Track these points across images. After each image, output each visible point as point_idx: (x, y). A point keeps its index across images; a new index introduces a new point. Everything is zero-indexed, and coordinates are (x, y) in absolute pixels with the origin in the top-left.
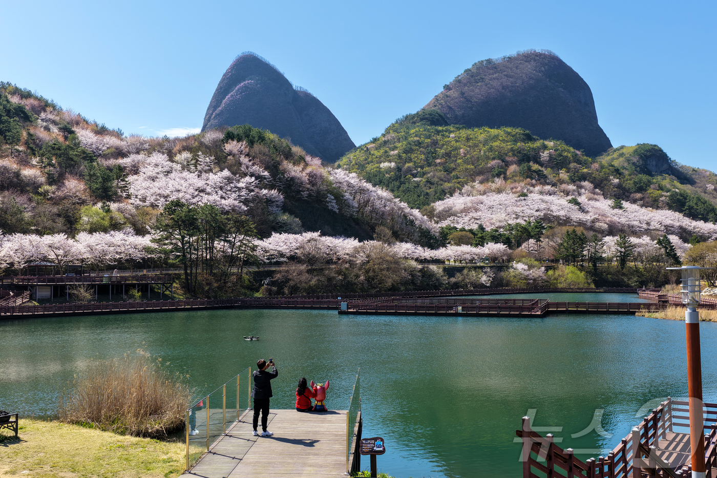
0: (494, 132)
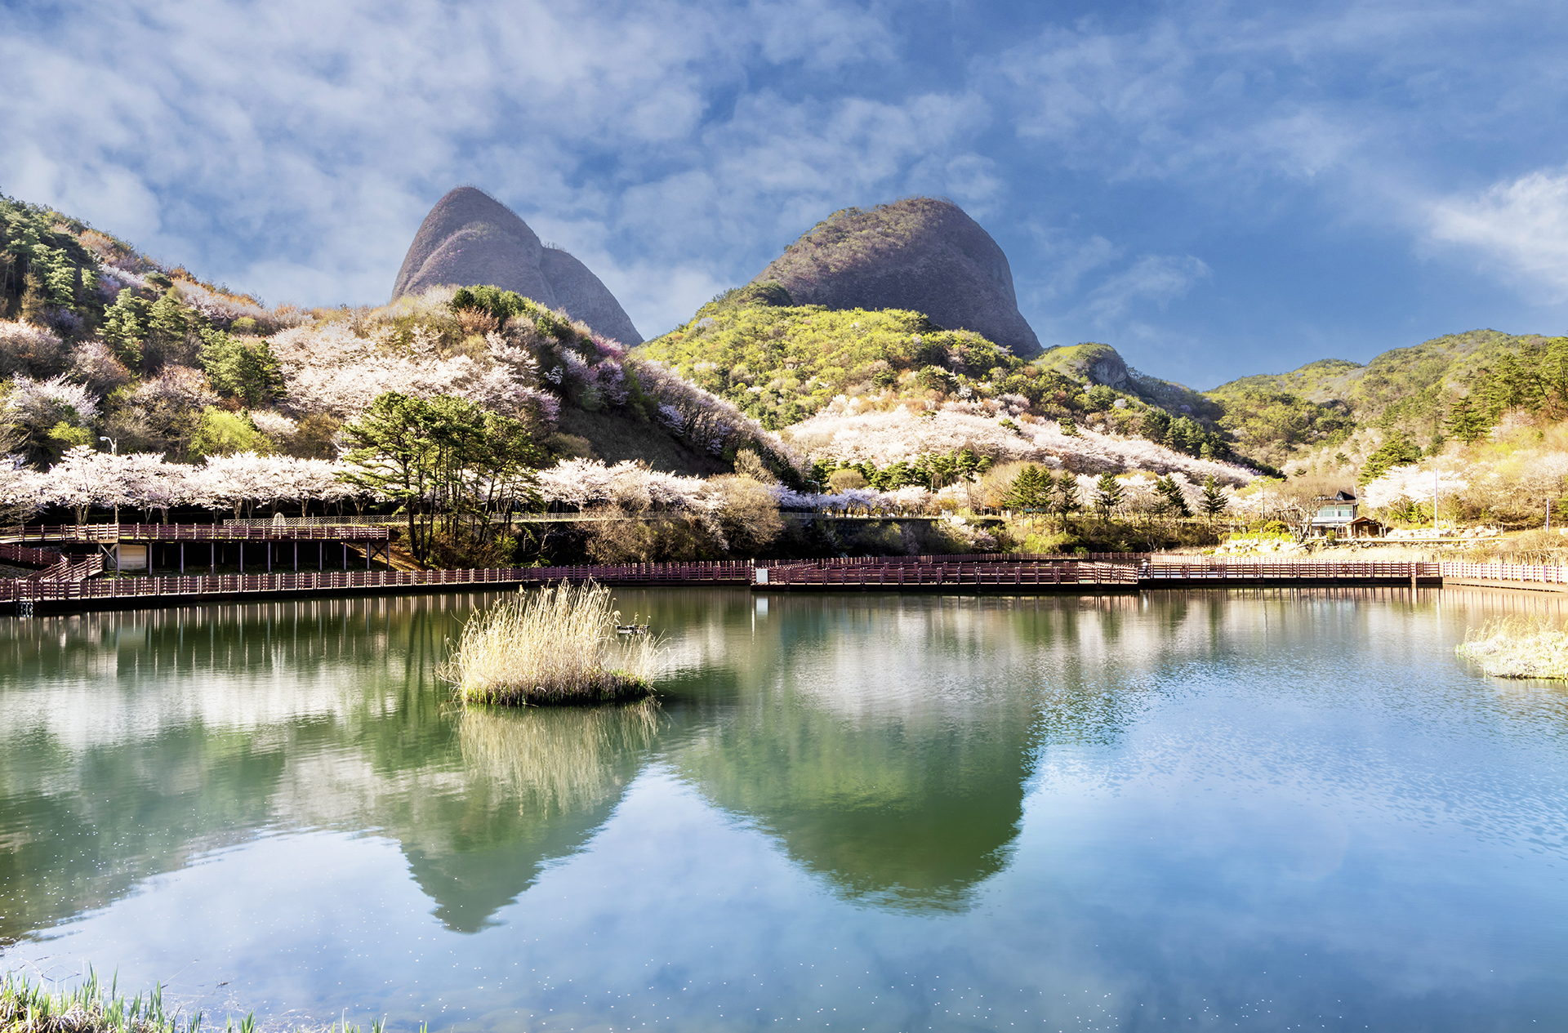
0: (874, 316)
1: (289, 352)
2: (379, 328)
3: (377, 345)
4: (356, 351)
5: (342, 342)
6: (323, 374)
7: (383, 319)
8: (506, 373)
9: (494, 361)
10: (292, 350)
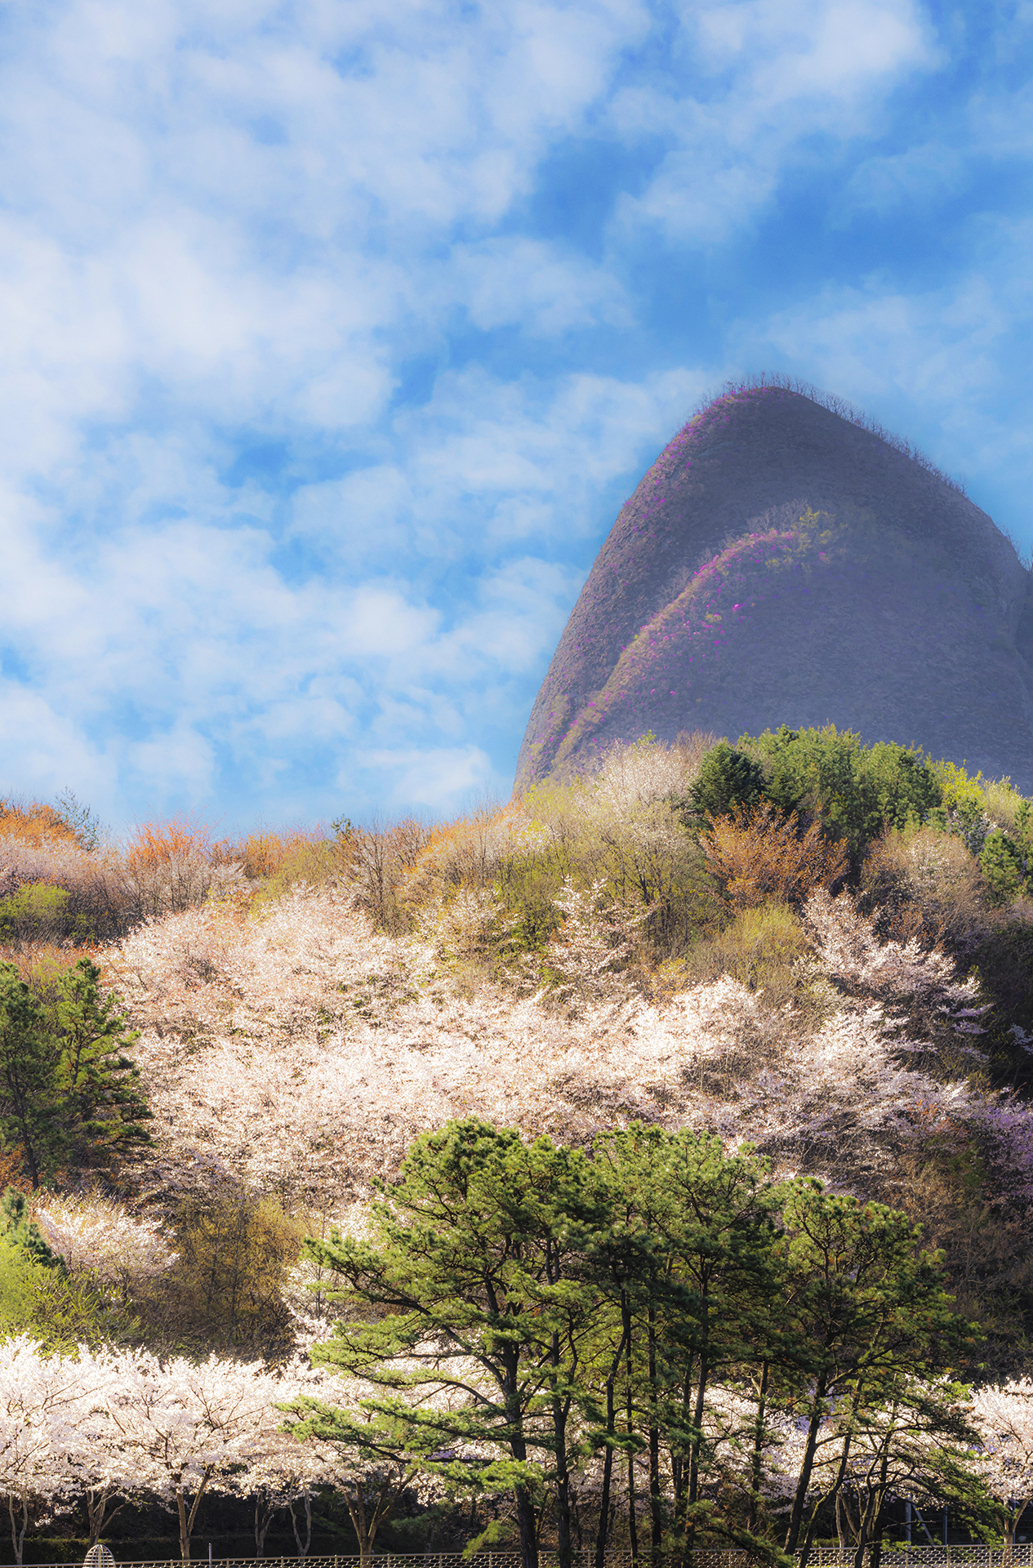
1: (163, 993)
2: (448, 899)
3: (441, 957)
4: (373, 980)
5: (334, 951)
6: (269, 1064)
7: (465, 866)
8: (871, 1036)
9: (832, 995)
10: (174, 984)
